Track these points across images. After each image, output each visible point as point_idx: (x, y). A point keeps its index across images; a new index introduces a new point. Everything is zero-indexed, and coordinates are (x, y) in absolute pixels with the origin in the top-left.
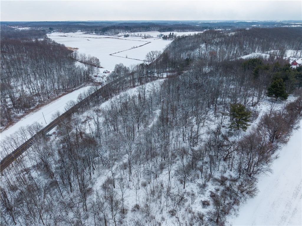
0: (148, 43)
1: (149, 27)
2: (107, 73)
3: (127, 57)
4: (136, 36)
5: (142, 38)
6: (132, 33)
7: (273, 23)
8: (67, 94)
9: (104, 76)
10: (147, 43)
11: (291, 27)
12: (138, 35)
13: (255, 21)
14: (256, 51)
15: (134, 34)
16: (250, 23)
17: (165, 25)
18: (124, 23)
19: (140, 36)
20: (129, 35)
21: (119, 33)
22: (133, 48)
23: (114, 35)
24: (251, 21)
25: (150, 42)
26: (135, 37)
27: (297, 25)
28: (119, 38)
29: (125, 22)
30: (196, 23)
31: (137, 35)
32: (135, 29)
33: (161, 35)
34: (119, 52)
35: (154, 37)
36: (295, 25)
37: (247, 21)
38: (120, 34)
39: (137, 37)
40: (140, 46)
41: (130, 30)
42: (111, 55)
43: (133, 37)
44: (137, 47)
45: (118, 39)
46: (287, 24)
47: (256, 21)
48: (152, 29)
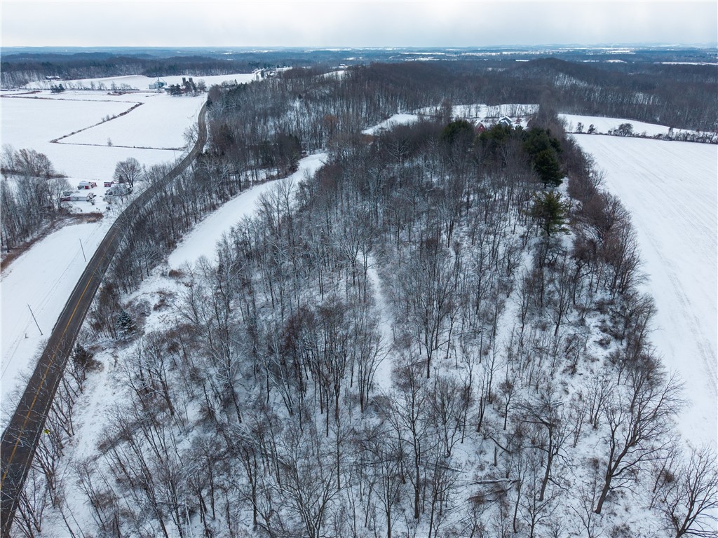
0: (137, 106)
1: (113, 65)
2: (90, 187)
3: (110, 144)
4: (86, 89)
5: (109, 94)
6: (74, 82)
7: (385, 54)
8: (19, 254)
9: (91, 197)
10: (133, 105)
11: (418, 61)
12: (93, 85)
13: (346, 50)
14: (399, 111)
15: (80, 84)
16: (338, 52)
17: (144, 58)
18: (22, 54)
19: (100, 89)
20: (64, 87)
21: (28, 83)
22: (105, 120)
23: (13, 87)
24: (339, 50)
25: (141, 104)
26: (86, 92)
27: (427, 56)
28: (37, 95)
29: (22, 51)
30: (220, 53)
31: (90, 87)
32: (74, 71)
33: (159, 83)
34: (73, 133)
35: (141, 90)
36: (423, 56)
37: (330, 50)
38: (33, 85)
39: (92, 92)
40: (122, 114)
41: (60, 73)
42: (55, 142)
43: (80, 92)
44: (114, 118)
45: (36, 98)
46: (410, 55)
47: (349, 49)
48: (121, 70)
